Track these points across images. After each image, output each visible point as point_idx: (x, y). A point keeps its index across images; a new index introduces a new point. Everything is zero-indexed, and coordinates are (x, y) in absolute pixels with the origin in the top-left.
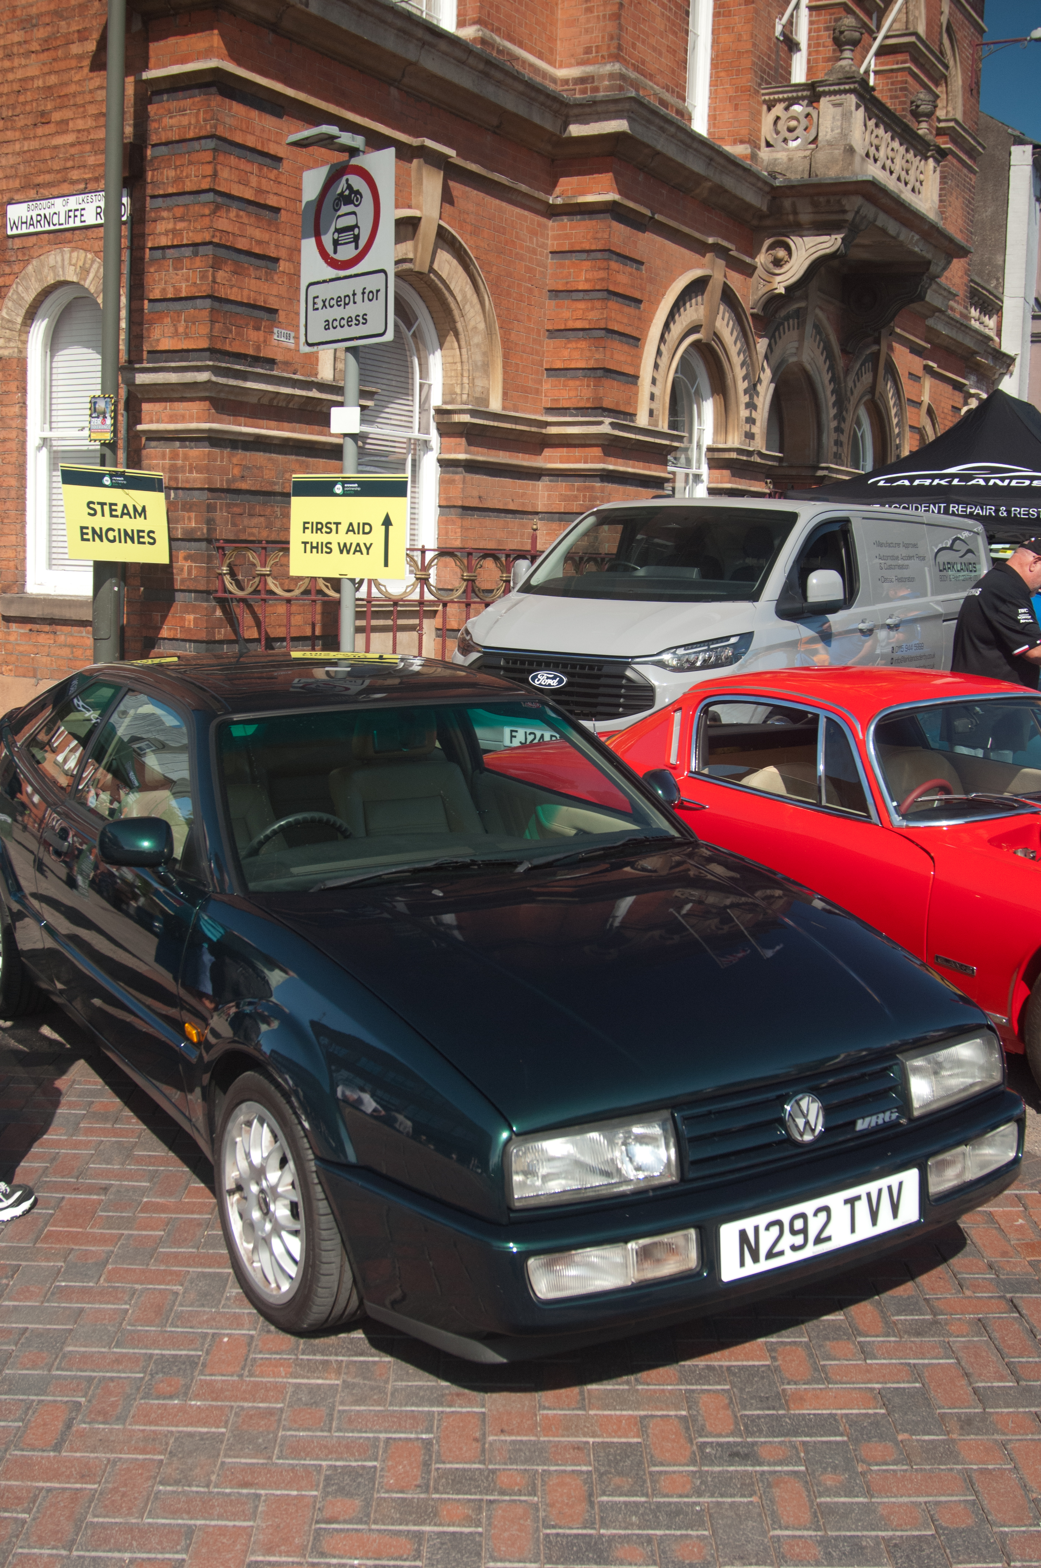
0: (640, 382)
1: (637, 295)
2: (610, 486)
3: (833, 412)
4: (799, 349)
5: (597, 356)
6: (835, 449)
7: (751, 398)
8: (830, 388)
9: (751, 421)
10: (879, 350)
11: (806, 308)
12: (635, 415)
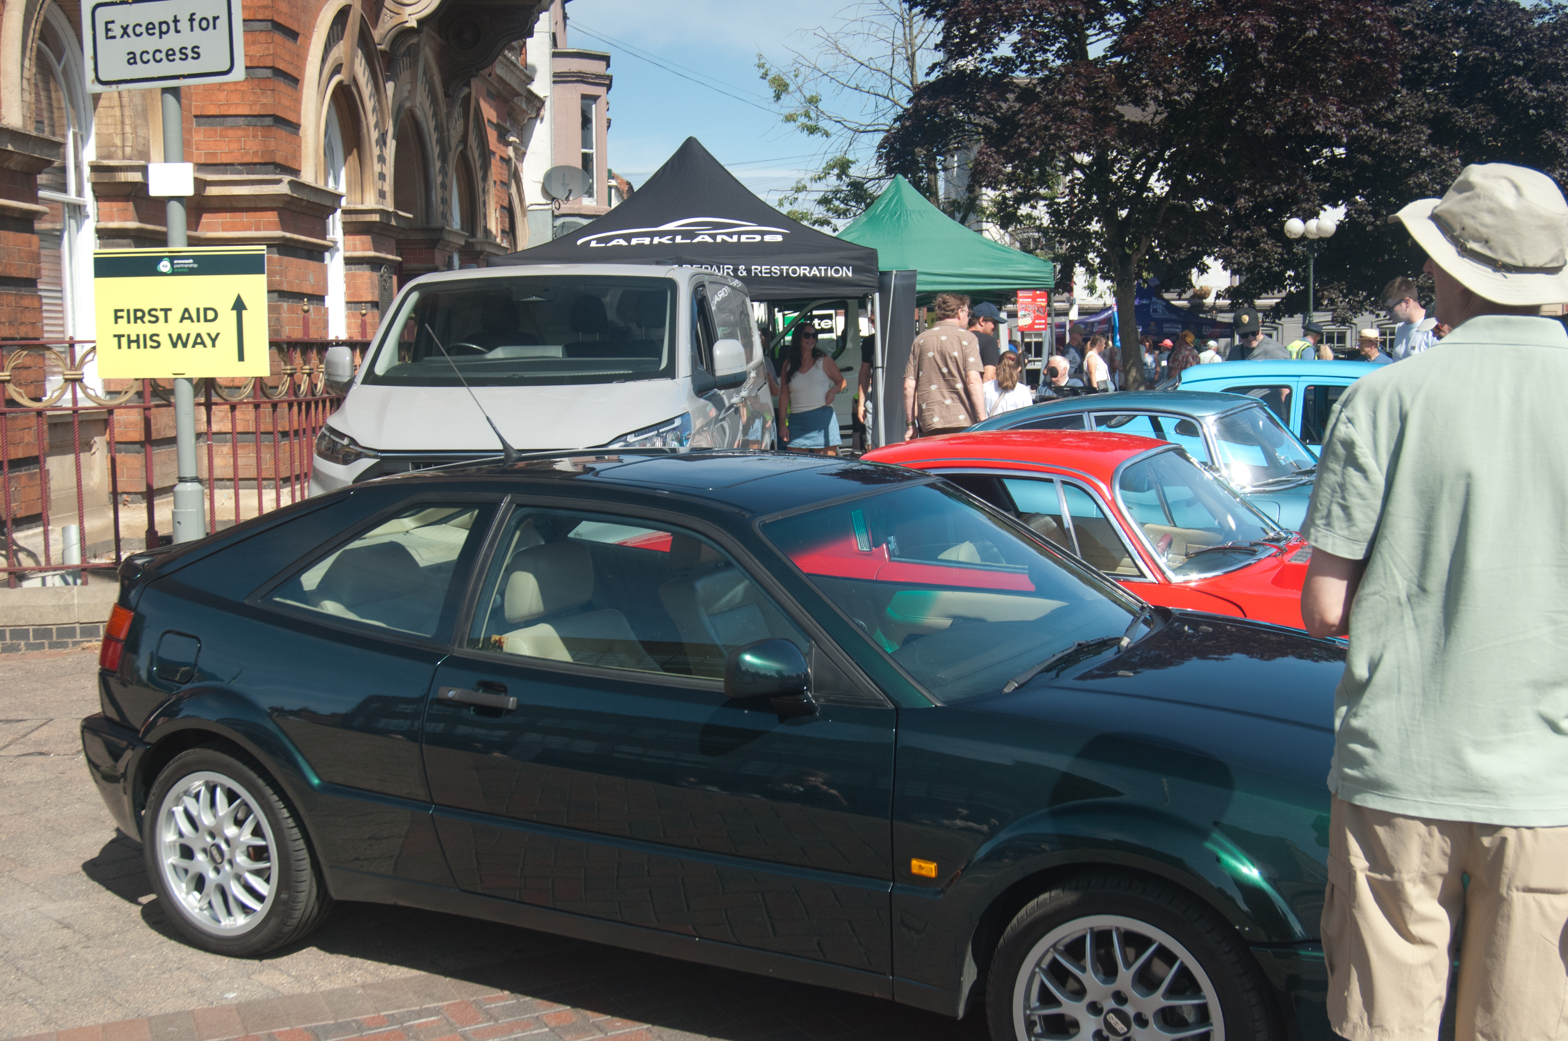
0: (301, 133)
1: (294, 27)
2: (286, 259)
3: (438, 165)
4: (412, 92)
5: (264, 101)
6: (441, 208)
7: (381, 150)
8: (434, 137)
9: (382, 176)
10: (470, 93)
11: (418, 44)
12: (299, 171)
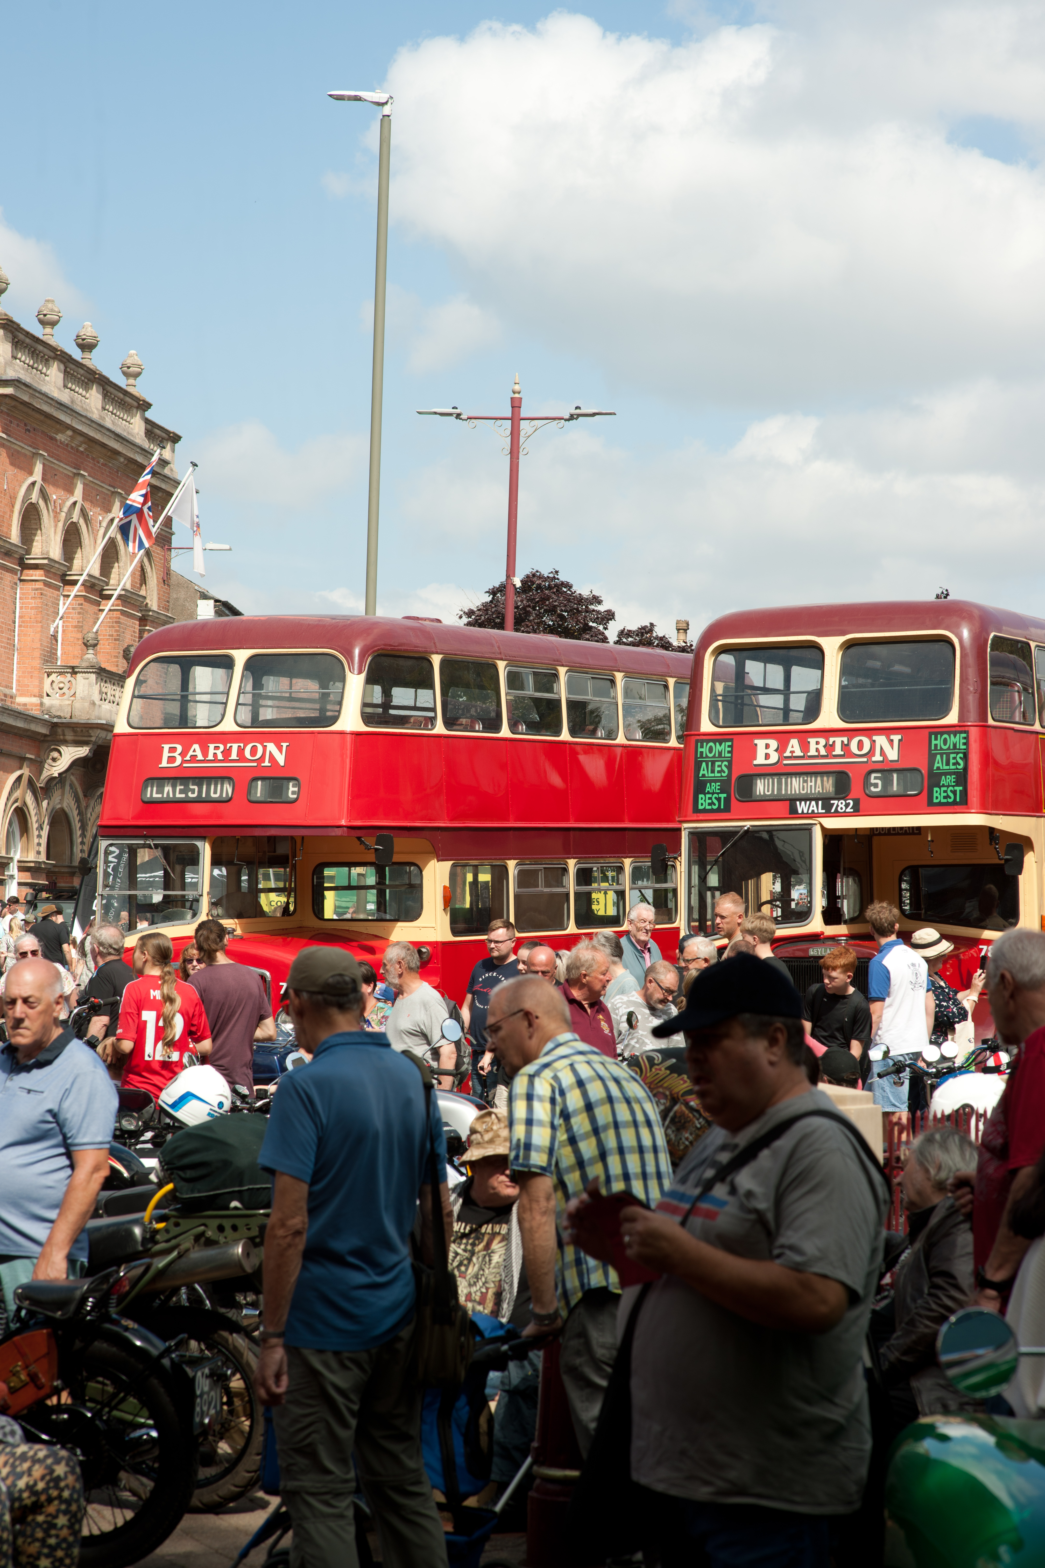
3: (79, 833)
4: (62, 800)
7: (39, 832)
8: (77, 819)
9: (39, 844)
11: (66, 777)
